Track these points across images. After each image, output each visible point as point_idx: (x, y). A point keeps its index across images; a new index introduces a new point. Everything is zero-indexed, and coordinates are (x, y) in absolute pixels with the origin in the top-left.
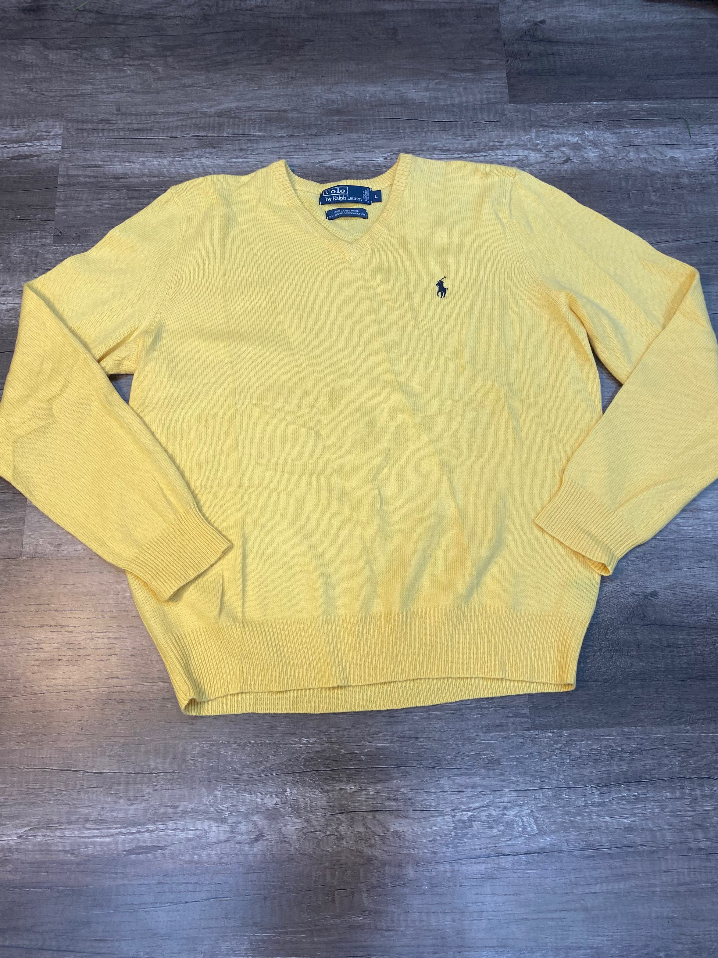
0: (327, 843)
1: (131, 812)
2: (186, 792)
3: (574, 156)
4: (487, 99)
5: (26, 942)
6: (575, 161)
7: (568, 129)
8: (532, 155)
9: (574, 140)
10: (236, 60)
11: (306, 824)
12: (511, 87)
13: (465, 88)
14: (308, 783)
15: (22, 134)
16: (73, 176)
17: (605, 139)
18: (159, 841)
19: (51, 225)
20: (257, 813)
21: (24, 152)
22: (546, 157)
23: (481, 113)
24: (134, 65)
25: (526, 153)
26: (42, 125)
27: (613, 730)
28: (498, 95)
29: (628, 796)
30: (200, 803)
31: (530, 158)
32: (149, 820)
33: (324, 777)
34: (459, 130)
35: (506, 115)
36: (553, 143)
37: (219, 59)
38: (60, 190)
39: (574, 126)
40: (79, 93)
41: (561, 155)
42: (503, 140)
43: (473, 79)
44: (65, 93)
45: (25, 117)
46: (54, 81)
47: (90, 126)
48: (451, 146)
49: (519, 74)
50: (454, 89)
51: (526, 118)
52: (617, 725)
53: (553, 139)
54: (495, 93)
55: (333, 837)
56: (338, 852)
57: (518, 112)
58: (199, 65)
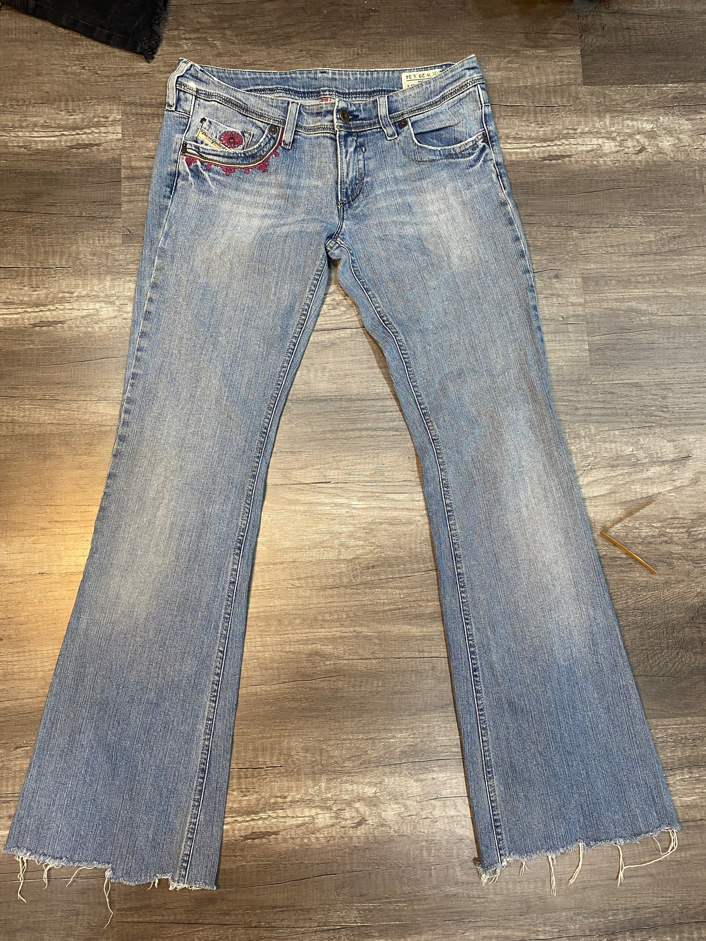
0: (423, 825)
1: (244, 803)
2: (293, 784)
3: (649, 145)
4: (561, 80)
5: (159, 918)
6: (650, 150)
7: (643, 115)
8: (606, 144)
9: (648, 127)
10: (298, 33)
11: (403, 809)
12: (584, 65)
13: (538, 68)
14: (403, 774)
15: (79, 120)
16: (137, 168)
17: (680, 125)
18: (271, 828)
19: (119, 223)
20: (359, 800)
21: (83, 140)
22: (621, 146)
23: (555, 96)
24: (190, 39)
25: (600, 141)
26: (99, 108)
27: (678, 720)
28: (572, 76)
29: (690, 777)
30: (306, 794)
31: (604, 148)
32: (262, 809)
33: (418, 767)
34: (532, 115)
35: (580, 99)
36: (628, 131)
37: (280, 32)
38: (125, 184)
39: (649, 111)
40: (135, 71)
41: (635, 144)
42: (576, 127)
43: (546, 57)
44: (119, 72)
45: (79, 100)
46: (106, 58)
47: (149, 111)
48: (524, 133)
49: (593, 51)
50: (526, 69)
51: (600, 102)
52: (682, 715)
53: (628, 126)
54: (569, 73)
55: (427, 820)
56: (433, 833)
57: (592, 95)
58: (260, 39)
